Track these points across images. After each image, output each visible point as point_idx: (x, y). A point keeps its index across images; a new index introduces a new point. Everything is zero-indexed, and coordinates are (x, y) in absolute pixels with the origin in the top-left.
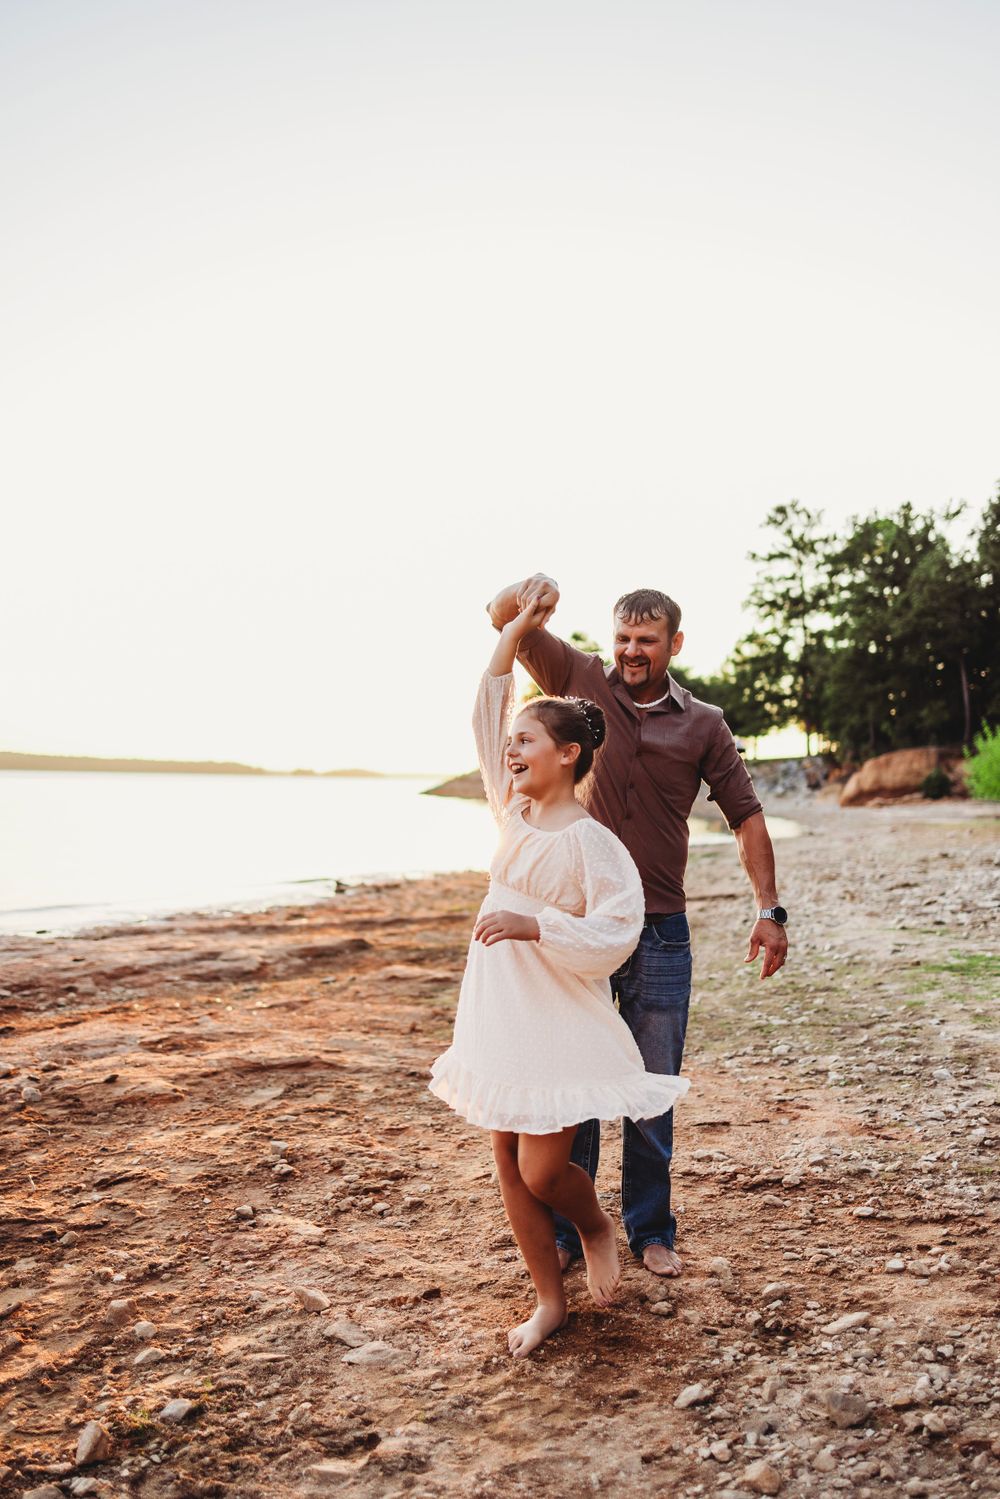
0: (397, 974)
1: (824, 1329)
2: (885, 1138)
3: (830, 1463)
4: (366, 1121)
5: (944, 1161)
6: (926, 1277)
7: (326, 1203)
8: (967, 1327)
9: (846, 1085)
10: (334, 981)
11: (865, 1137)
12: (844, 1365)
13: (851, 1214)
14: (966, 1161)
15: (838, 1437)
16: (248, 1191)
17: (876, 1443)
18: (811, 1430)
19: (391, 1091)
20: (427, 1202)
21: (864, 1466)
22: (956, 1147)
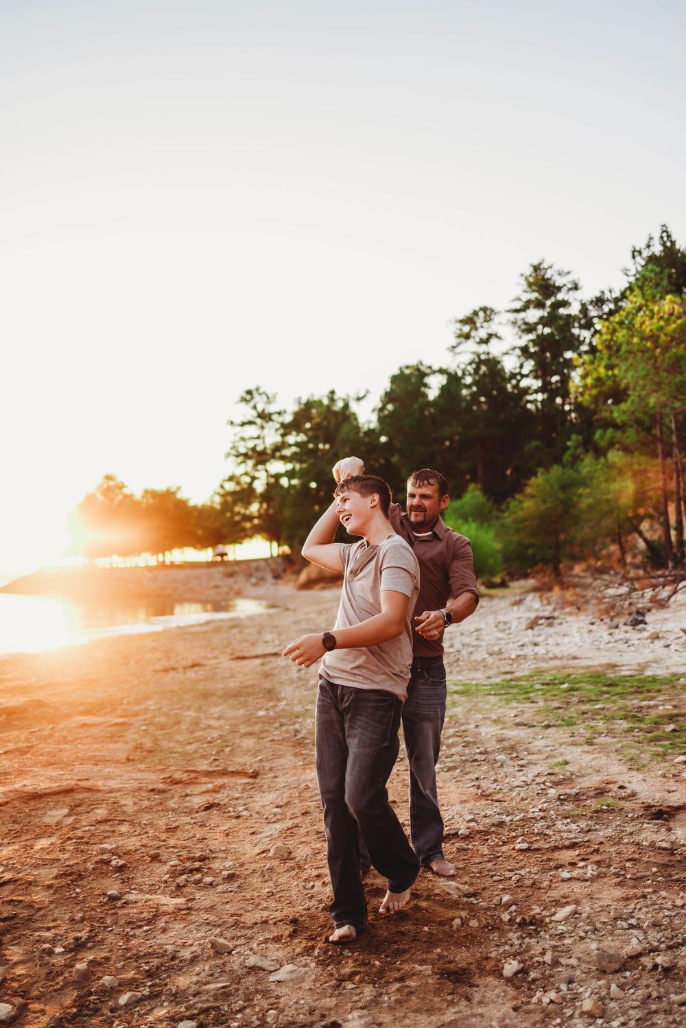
0: (87, 722)
1: (553, 918)
2: (497, 801)
3: (621, 994)
4: (145, 824)
5: (544, 811)
6: (587, 880)
7: (166, 882)
8: (632, 906)
9: (448, 771)
10: (39, 731)
11: (483, 802)
12: (582, 938)
13: (514, 849)
14: (557, 810)
15: (613, 979)
16: (100, 880)
17: (635, 979)
18: (593, 977)
19: (146, 803)
20: (238, 873)
21: (640, 992)
22: (546, 802)
